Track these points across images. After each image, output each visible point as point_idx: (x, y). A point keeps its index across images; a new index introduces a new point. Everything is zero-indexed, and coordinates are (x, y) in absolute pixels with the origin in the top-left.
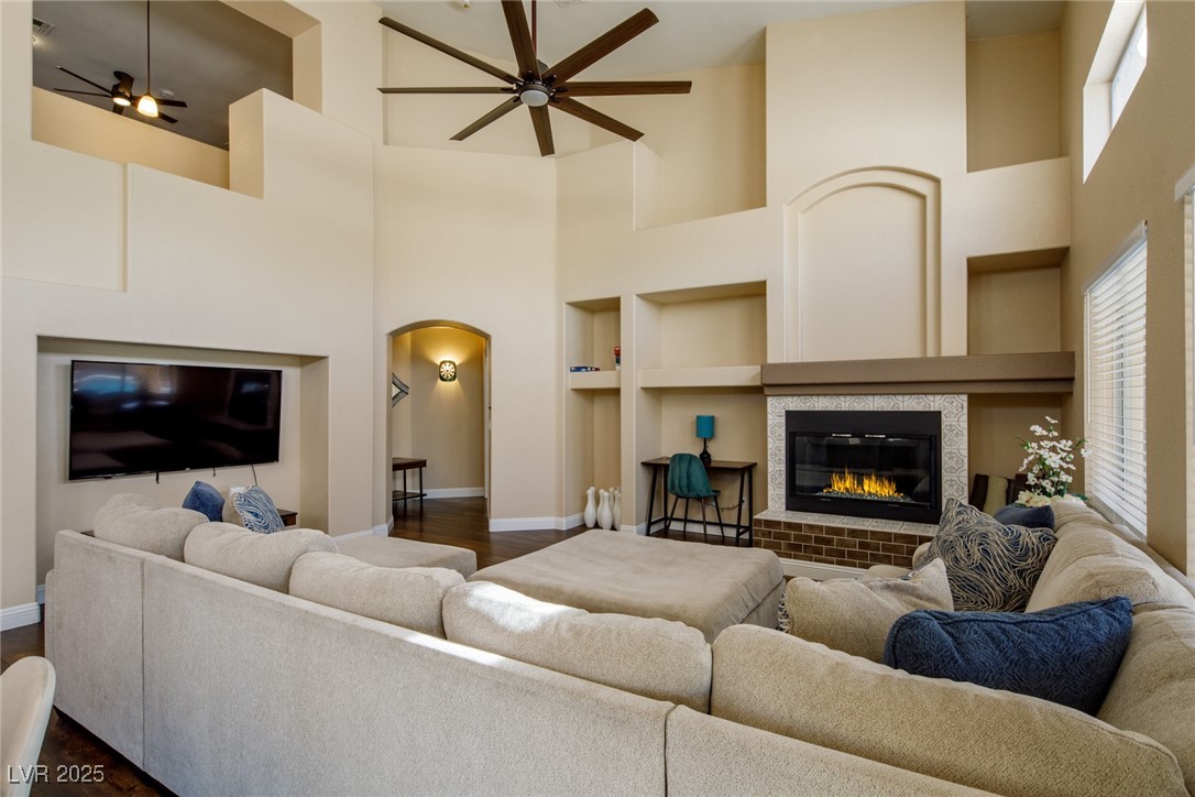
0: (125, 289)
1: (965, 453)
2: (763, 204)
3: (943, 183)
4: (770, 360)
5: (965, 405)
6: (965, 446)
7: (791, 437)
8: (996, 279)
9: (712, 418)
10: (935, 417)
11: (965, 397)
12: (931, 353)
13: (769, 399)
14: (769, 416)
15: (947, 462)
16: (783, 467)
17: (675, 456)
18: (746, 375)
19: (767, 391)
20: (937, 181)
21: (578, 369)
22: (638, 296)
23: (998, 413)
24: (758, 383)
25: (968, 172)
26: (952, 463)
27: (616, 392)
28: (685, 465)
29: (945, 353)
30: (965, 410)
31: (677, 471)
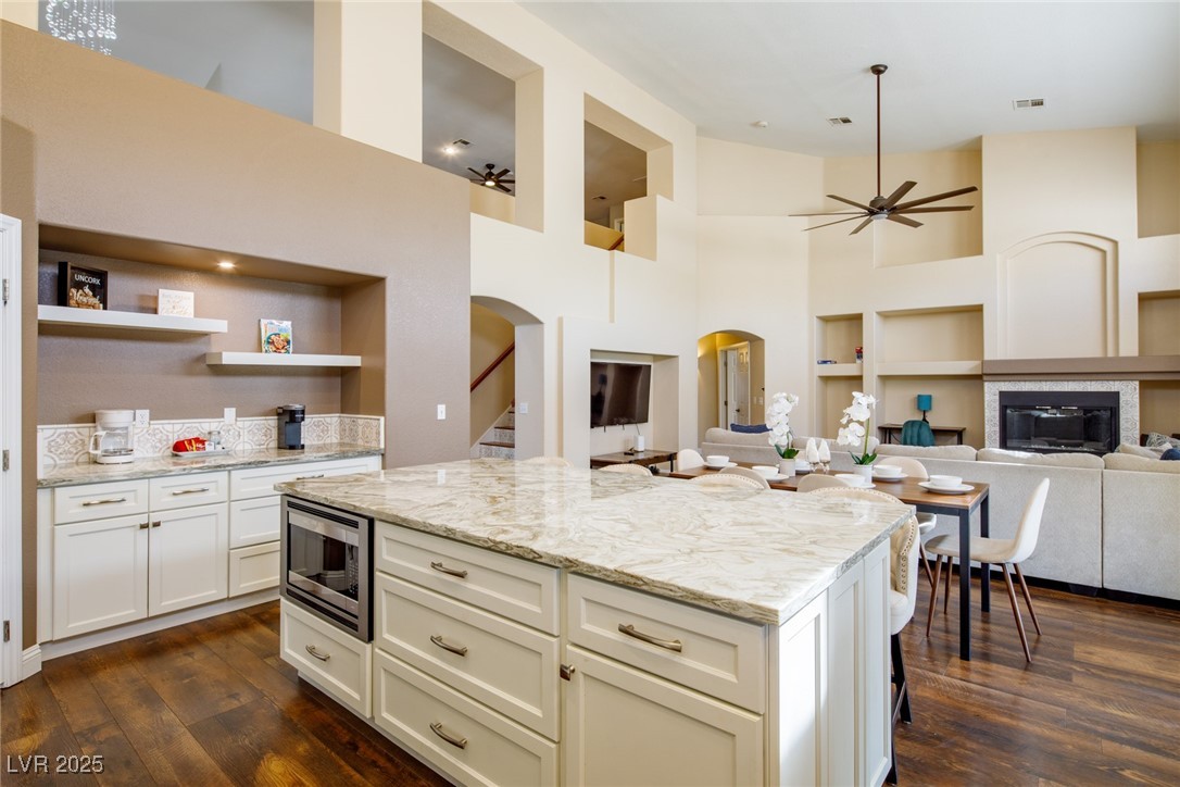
0: (612, 321)
1: (1138, 418)
2: (979, 251)
3: (1120, 245)
4: (987, 357)
5: (1138, 387)
6: (1138, 414)
7: (1003, 409)
8: (1155, 302)
9: (930, 396)
10: (1116, 395)
11: (1137, 383)
12: (1111, 354)
13: (986, 384)
14: (986, 395)
15: (1123, 424)
16: (997, 429)
17: (907, 423)
18: (966, 367)
19: (985, 378)
20: (1115, 243)
21: (825, 362)
22: (878, 313)
23: (1159, 393)
24: (980, 373)
25: (1139, 237)
26: (1128, 425)
27: (860, 378)
28: (916, 429)
29: (1122, 354)
30: (1138, 391)
31: (909, 432)
